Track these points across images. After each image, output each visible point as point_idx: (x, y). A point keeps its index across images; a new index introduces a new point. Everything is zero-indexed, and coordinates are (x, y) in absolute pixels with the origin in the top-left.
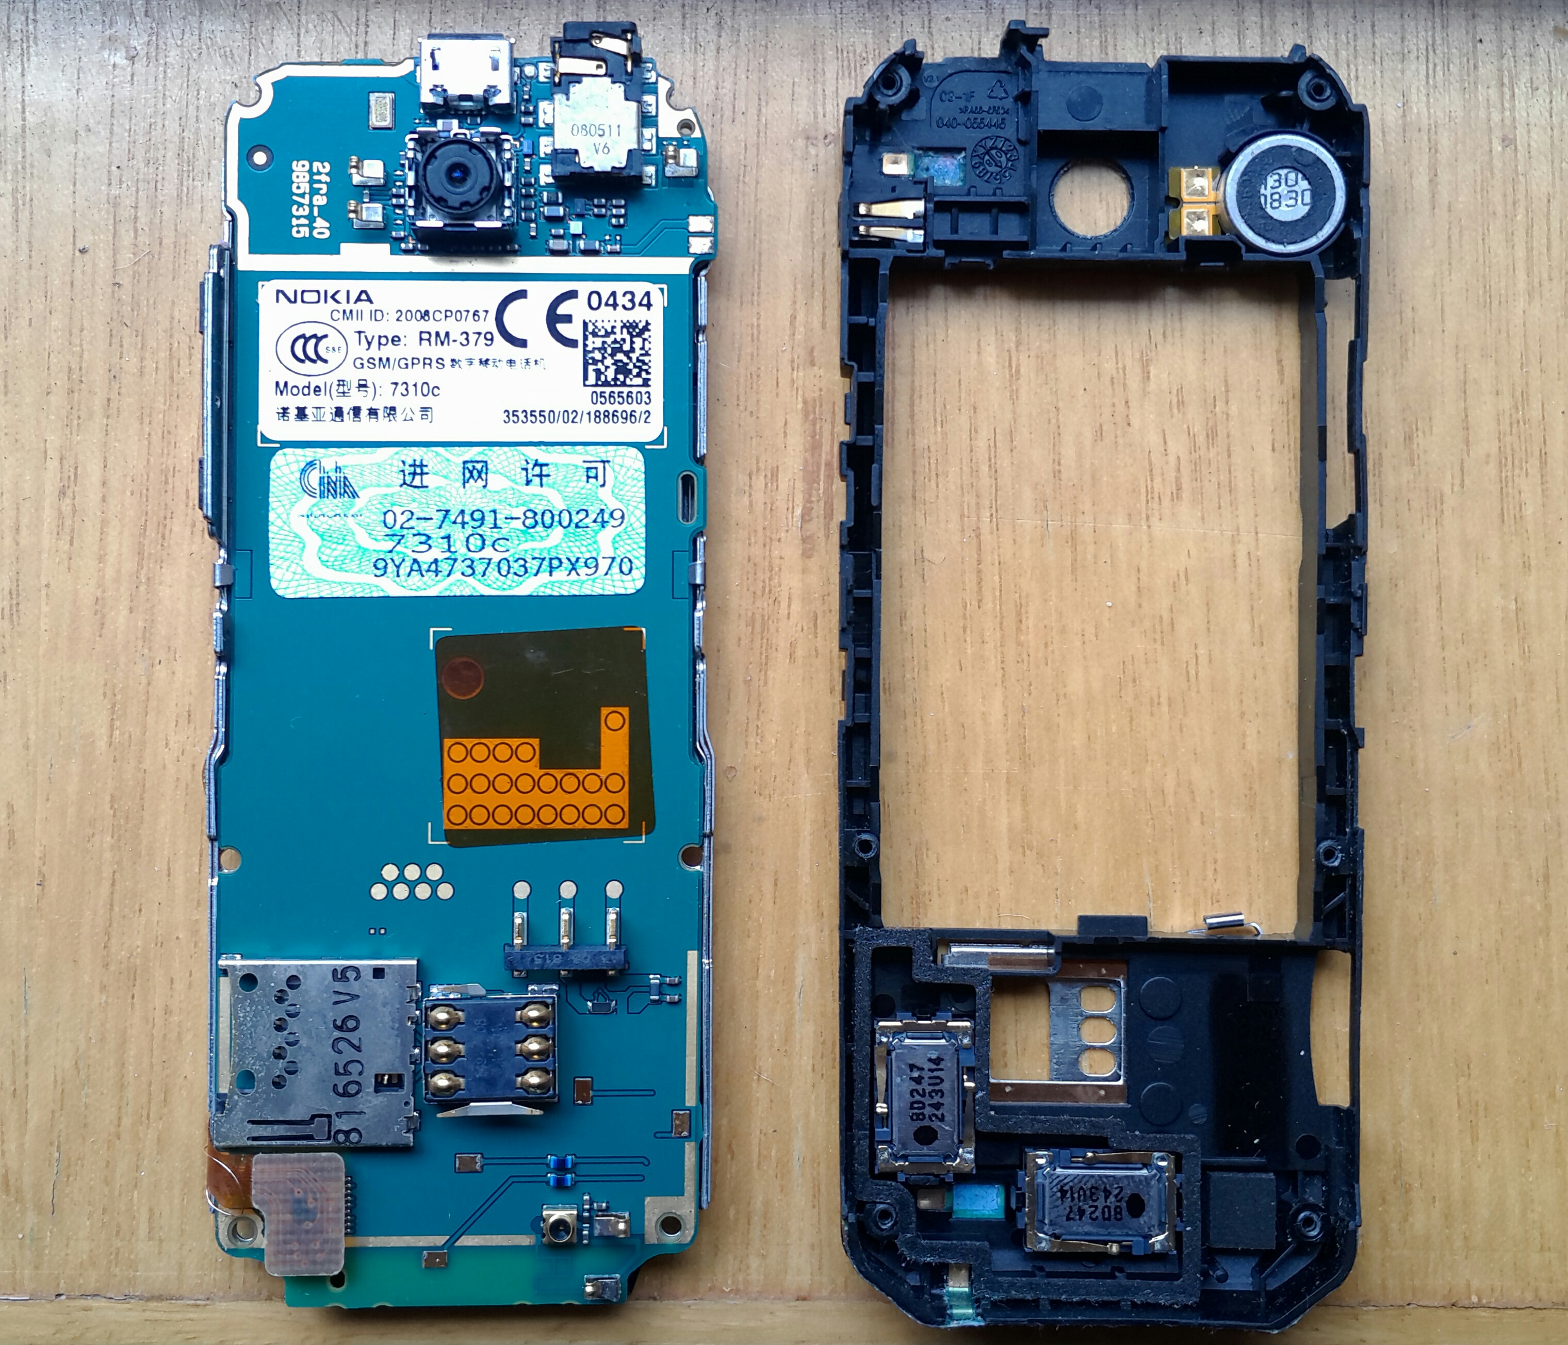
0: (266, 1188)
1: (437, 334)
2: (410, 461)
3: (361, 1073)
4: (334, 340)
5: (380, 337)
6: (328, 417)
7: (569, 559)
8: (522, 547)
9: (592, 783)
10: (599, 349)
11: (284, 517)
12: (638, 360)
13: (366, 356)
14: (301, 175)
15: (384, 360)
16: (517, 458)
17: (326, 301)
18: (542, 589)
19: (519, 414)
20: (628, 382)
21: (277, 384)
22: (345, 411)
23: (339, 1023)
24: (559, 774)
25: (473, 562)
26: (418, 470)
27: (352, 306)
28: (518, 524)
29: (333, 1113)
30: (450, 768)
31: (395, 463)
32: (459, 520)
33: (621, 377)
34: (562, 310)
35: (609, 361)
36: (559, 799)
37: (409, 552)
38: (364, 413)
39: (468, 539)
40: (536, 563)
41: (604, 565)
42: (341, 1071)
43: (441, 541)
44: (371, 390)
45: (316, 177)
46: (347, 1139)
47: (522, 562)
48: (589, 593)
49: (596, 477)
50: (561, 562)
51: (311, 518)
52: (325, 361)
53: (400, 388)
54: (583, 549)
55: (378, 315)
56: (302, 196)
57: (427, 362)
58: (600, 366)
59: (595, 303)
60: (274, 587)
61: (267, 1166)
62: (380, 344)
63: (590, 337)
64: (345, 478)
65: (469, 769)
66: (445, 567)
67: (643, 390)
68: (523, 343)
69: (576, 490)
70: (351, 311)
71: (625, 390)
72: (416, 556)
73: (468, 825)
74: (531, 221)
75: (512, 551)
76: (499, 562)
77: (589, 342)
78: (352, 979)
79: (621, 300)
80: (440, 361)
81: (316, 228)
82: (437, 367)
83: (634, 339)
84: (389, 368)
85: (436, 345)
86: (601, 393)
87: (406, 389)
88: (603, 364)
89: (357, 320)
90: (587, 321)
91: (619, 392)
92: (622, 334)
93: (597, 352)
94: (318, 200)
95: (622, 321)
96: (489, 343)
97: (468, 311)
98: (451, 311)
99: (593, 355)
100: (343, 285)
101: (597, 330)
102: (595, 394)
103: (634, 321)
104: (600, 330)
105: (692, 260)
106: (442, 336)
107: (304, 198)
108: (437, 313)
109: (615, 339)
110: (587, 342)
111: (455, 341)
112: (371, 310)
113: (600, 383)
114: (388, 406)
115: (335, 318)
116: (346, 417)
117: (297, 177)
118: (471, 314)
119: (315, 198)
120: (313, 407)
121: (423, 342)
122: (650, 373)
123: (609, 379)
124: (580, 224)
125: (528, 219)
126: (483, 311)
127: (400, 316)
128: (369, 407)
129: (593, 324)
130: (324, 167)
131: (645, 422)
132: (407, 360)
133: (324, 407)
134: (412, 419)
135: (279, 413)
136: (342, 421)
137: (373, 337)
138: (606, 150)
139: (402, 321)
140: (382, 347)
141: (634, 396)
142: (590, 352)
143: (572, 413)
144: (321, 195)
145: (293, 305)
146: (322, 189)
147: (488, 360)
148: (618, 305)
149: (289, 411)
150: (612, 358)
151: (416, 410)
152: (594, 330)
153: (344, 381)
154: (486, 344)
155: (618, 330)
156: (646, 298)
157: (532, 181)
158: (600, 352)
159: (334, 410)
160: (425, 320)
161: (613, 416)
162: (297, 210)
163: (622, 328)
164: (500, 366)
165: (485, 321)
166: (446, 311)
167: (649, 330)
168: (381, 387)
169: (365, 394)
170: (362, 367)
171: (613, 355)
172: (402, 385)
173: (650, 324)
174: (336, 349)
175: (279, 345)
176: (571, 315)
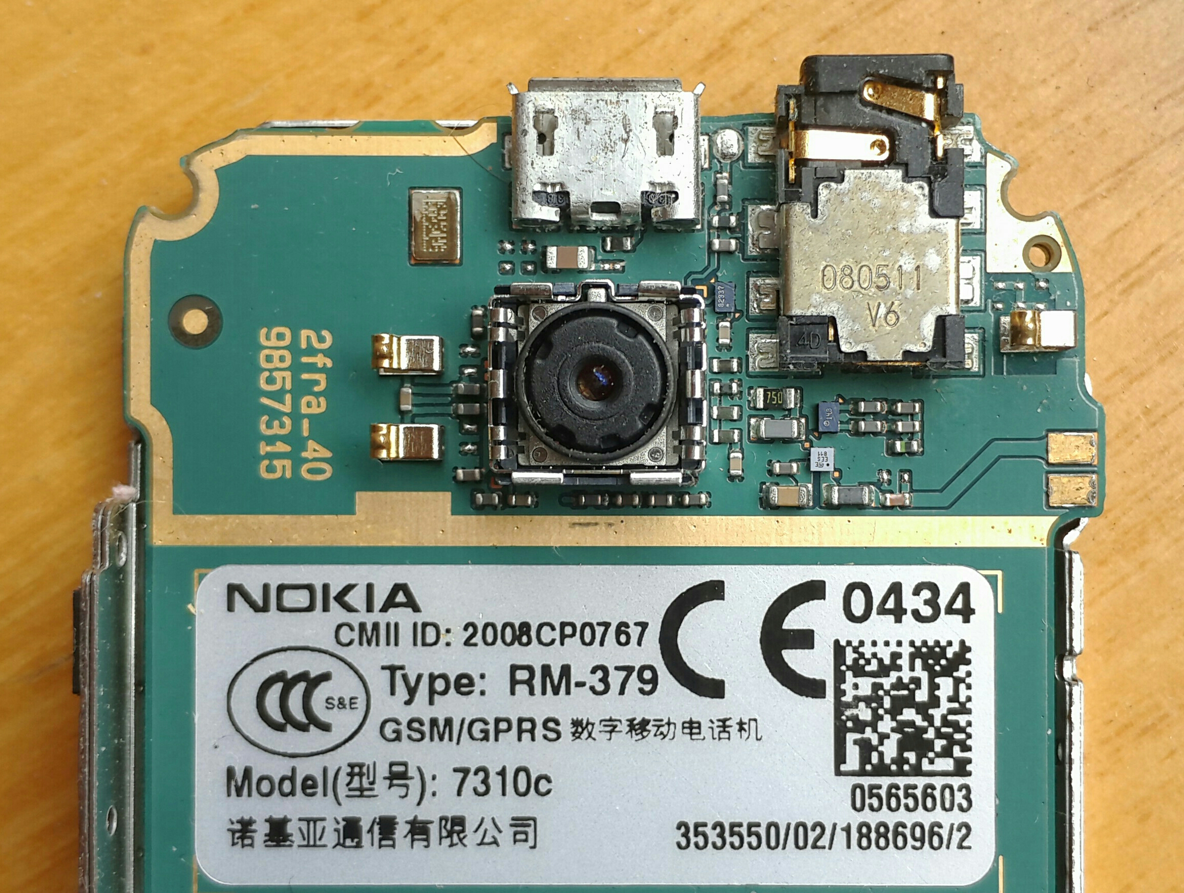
1: (546, 670)
4: (342, 684)
5: (432, 678)
6: (330, 838)
10: (867, 700)
12: (945, 722)
13: (404, 715)
14: (276, 354)
15: (441, 723)
17: (326, 608)
19: (708, 830)
20: (926, 766)
21: (230, 773)
22: (365, 825)
27: (376, 617)
33: (911, 756)
34: (794, 621)
35: (886, 725)
38: (402, 830)
44: (415, 785)
45: (305, 360)
52: (325, 727)
53: (474, 781)
56: (278, 396)
57: (525, 726)
58: (868, 732)
59: (858, 608)
62: (432, 692)
63: (849, 674)
67: (956, 782)
70: (376, 626)
71: (921, 782)
74: (732, 444)
77: (847, 686)
79: (910, 602)
80: (551, 725)
81: (306, 460)
82: (545, 737)
83: (937, 680)
84: (451, 739)
85: (544, 692)
86: (872, 787)
87: (485, 782)
88: (875, 730)
89: (388, 644)
90: (843, 643)
91: (907, 787)
92: (912, 669)
93: (862, 705)
94: (309, 405)
95: (912, 644)
96: (648, 688)
97: (607, 625)
98: (573, 625)
99: (855, 711)
100: (359, 574)
101: (862, 662)
102: (858, 791)
103: (937, 643)
104: (868, 662)
105: (1054, 518)
106: (556, 674)
107: (282, 402)
108: (546, 629)
109: (900, 679)
110: (843, 687)
111: (580, 684)
112: (415, 625)
113: (868, 767)
114: (450, 815)
115: (345, 640)
116: (366, 838)
117: (269, 359)
118: (612, 630)
119: (304, 400)
120: (300, 820)
121: (518, 687)
122: (969, 749)
123: (887, 761)
124: (830, 451)
125: (726, 442)
126: (636, 624)
127: (473, 635)
128: (411, 818)
129: (855, 650)
130: (321, 340)
131: (960, 847)
132: (486, 723)
133: (323, 819)
134: (495, 842)
135: (233, 832)
136: (358, 846)
137: (419, 677)
138: (892, 318)
139: (475, 645)
140: (436, 697)
141: (937, 793)
142: (849, 706)
143: (813, 829)
144: (317, 395)
145: (261, 615)
146: (317, 383)
147: (645, 723)
148: (905, 612)
149: (254, 827)
150: (893, 719)
151: (504, 823)
152: (856, 661)
153: (361, 766)
154: (642, 691)
155: (904, 662)
156: (960, 597)
157: (735, 365)
158: (868, 705)
159: (343, 823)
160: (521, 644)
161: (896, 834)
162: (269, 426)
163: (913, 657)
164: (670, 736)
165: (639, 644)
166: (563, 625)
167: (968, 662)
168: (434, 778)
169: (403, 791)
170: (398, 738)
171: (894, 712)
172: (476, 773)
173: (969, 650)
174: (347, 702)
175: (233, 694)
176: (811, 632)
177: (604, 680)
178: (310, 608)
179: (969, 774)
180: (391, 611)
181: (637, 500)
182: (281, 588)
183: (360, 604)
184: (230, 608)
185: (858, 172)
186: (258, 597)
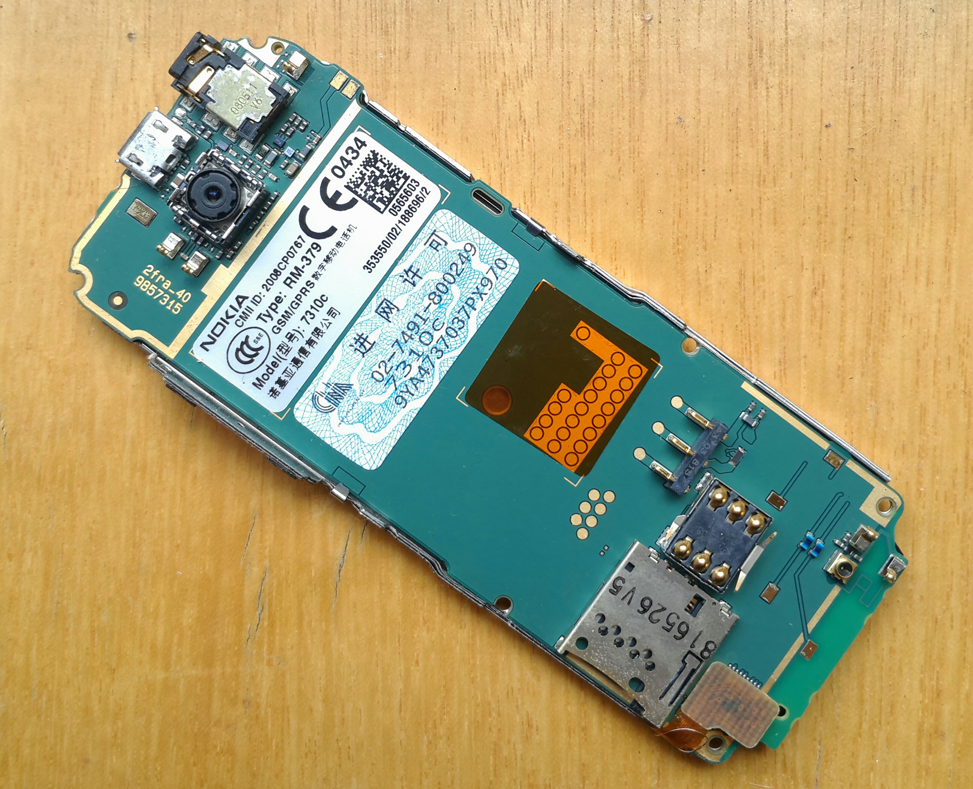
0: (703, 716)
1: (292, 273)
2: (353, 342)
3: (678, 618)
4: (253, 334)
5: (270, 307)
6: (294, 369)
7: (474, 293)
8: (447, 314)
9: (609, 371)
10: (368, 189)
11: (333, 434)
12: (390, 172)
13: (275, 323)
14: (144, 284)
15: (285, 314)
16: (395, 280)
17: (228, 323)
18: (479, 320)
19: (371, 261)
20: (398, 187)
21: (254, 384)
22: (298, 357)
23: (641, 609)
24: (589, 386)
25: (436, 348)
26: (362, 341)
27: (241, 311)
28: (433, 307)
29: (689, 649)
30: (542, 445)
31: (348, 350)
32: (406, 338)
33: (392, 189)
34: (330, 193)
35: (378, 190)
36: (604, 396)
37: (404, 379)
38: (307, 347)
39: (422, 342)
40: (462, 313)
41: (491, 276)
42: (669, 627)
43: (410, 357)
44: (297, 334)
45: (152, 277)
46: (709, 651)
47: (456, 320)
48: (501, 296)
49: (439, 244)
50: (472, 299)
51: (345, 420)
52: (261, 348)
53: (308, 317)
54: (474, 281)
55: (256, 300)
56: (157, 293)
57: (304, 291)
58: (377, 196)
59: (339, 173)
60: (368, 468)
61: (692, 707)
62: (274, 310)
63: (357, 189)
64: (336, 384)
65: (550, 434)
66: (427, 365)
67: (409, 182)
68: (333, 230)
69: (438, 260)
70: (243, 313)
71: (401, 191)
72: (409, 377)
73: (582, 457)
74: (267, 174)
75: (446, 322)
76: (446, 332)
77: (360, 192)
78: (622, 585)
79: (349, 157)
80: (309, 283)
81: (181, 298)
82: (311, 288)
83: (377, 166)
84: (292, 315)
85: (298, 279)
86: (393, 206)
87: (311, 314)
88: (378, 194)
89: (251, 313)
90: (347, 184)
91: (400, 196)
92: (368, 170)
93: (368, 192)
94: (166, 286)
95: (361, 165)
96: (318, 249)
97: (292, 247)
98: (285, 257)
99: (368, 195)
100: (225, 306)
101: (356, 183)
102: (391, 211)
103: (366, 158)
104: (357, 181)
105: (355, 100)
106: (295, 272)
107: (160, 293)
108: (280, 265)
109: (368, 176)
110: (359, 194)
111: (303, 267)
112: (251, 301)
113: (387, 203)
114: (313, 331)
115: (240, 324)
116: (301, 359)
117: (144, 287)
118: (295, 247)
119: (164, 286)
120: (283, 374)
121: (291, 285)
122: (402, 171)
123: (389, 196)
124: (289, 148)
125: (265, 175)
126: (298, 238)
127: (267, 287)
128: (305, 342)
129: (351, 182)
130: (150, 268)
131: (428, 194)
132: (294, 302)
133: (287, 367)
134: (330, 323)
135: (271, 395)
136: (302, 363)
137: (267, 311)
138: (259, 102)
139: (270, 288)
140: (277, 310)
141: (408, 189)
142: (365, 196)
143: (393, 231)
144: (165, 282)
145: (216, 343)
146: (161, 279)
147: (328, 256)
148: (350, 161)
149: (275, 389)
150: (378, 186)
151: (327, 317)
152: (354, 185)
153: (280, 346)
154: (318, 251)
155: (365, 171)
156: (358, 142)
157: (245, 157)
158: (369, 190)
159: (293, 363)
160: (279, 275)
161: (411, 209)
162: (163, 301)
163: (365, 168)
164: (337, 252)
165: (304, 242)
166: (283, 259)
167: (378, 154)
168: (299, 327)
169: (296, 339)
170: (280, 329)
171: (376, 184)
172: (307, 315)
173: (374, 151)
174: (259, 337)
175: (233, 367)
176: (337, 192)
177: (307, 259)
178: (224, 327)
179: (409, 177)
180: (242, 305)
181: (263, 213)
182: (212, 332)
183: (234, 312)
184: (207, 350)
185: (211, 81)
186: (210, 340)
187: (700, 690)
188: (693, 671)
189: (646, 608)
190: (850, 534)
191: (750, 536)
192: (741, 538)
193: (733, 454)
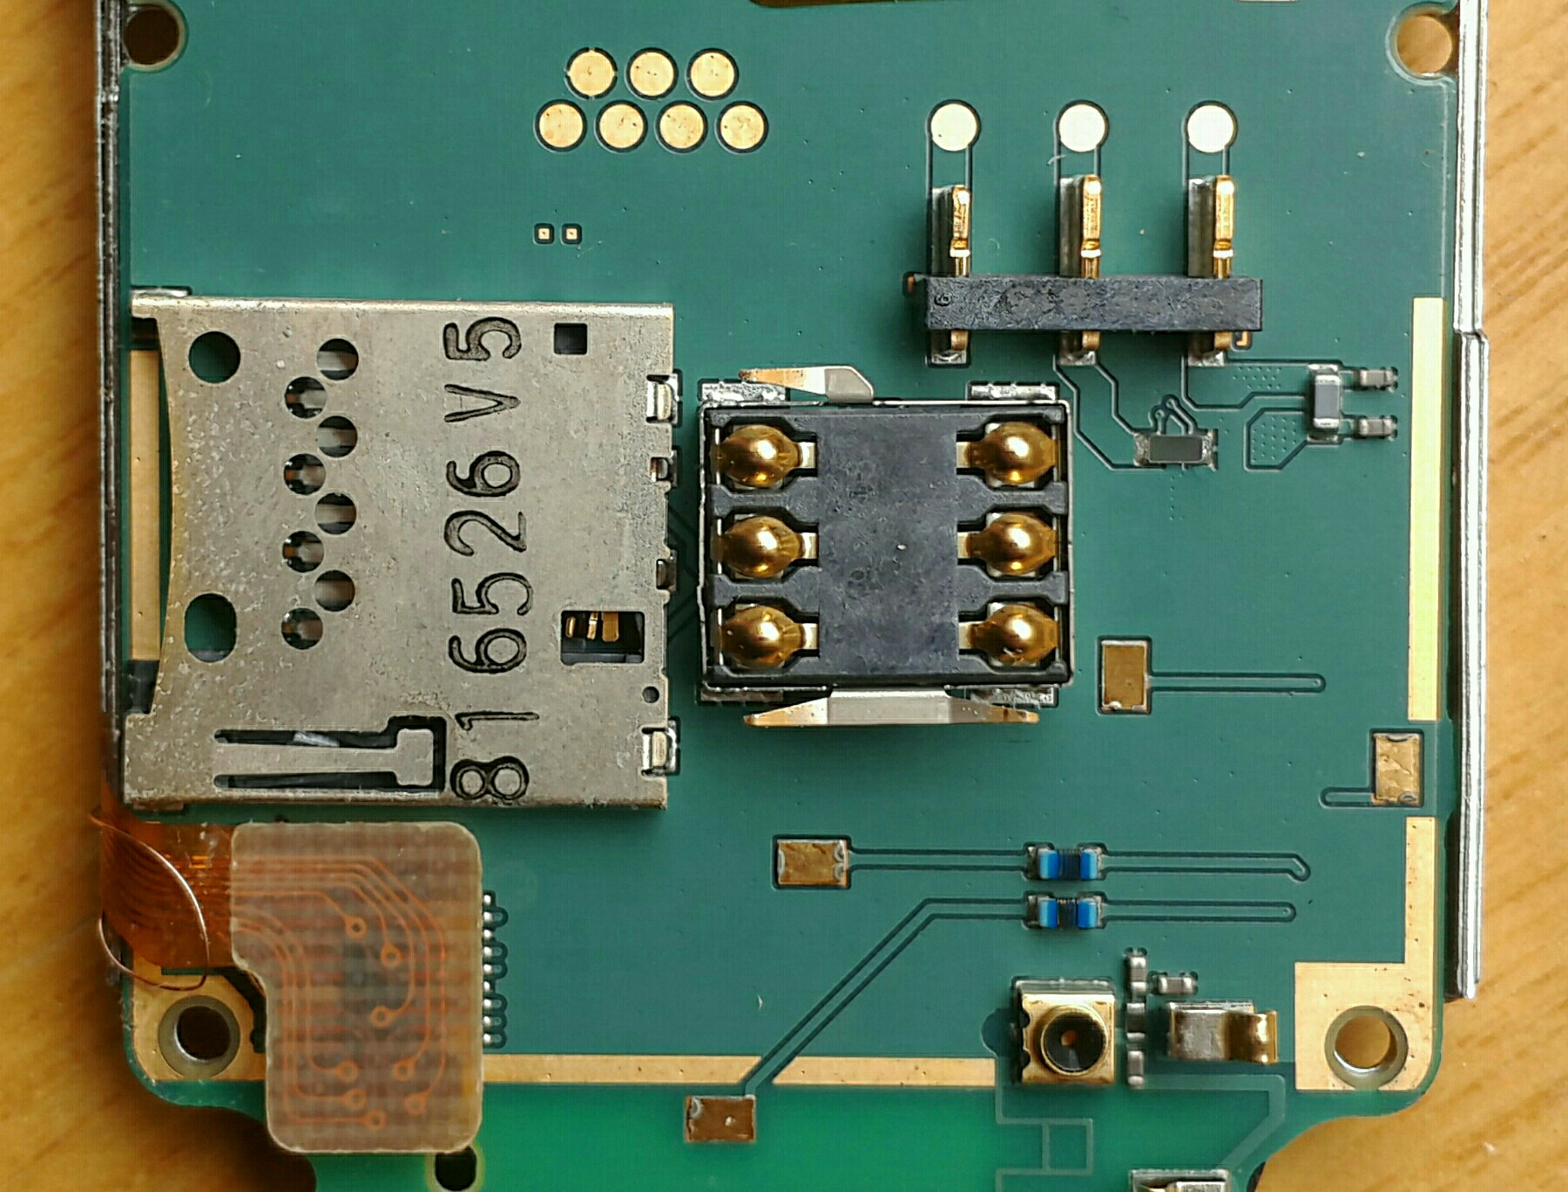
0: (267, 913)
3: (523, 610)
23: (464, 474)
29: (449, 715)
42: (471, 601)
46: (489, 784)
61: (270, 858)
78: (496, 353)
187: (340, 845)
188: (386, 780)
189: (478, 481)
190: (1196, 988)
191: (964, 643)
192: (936, 619)
193: (1177, 429)
